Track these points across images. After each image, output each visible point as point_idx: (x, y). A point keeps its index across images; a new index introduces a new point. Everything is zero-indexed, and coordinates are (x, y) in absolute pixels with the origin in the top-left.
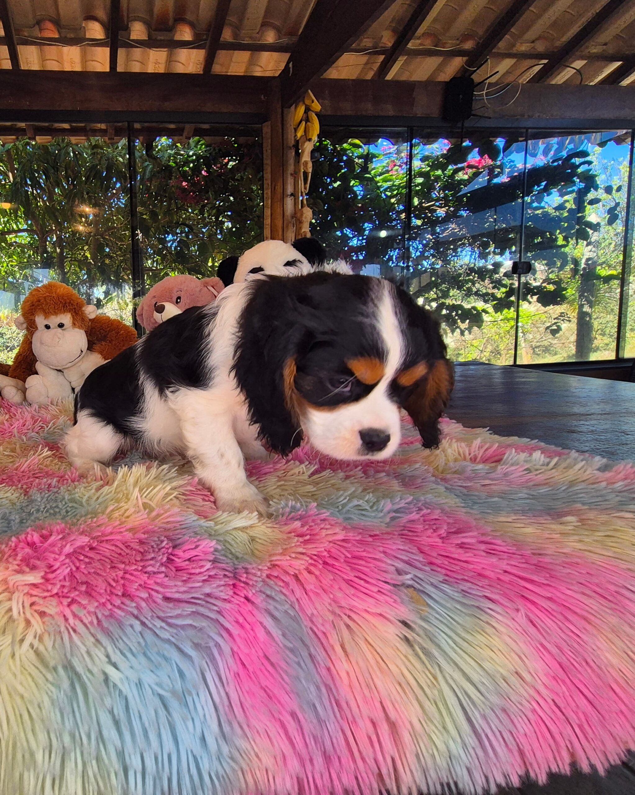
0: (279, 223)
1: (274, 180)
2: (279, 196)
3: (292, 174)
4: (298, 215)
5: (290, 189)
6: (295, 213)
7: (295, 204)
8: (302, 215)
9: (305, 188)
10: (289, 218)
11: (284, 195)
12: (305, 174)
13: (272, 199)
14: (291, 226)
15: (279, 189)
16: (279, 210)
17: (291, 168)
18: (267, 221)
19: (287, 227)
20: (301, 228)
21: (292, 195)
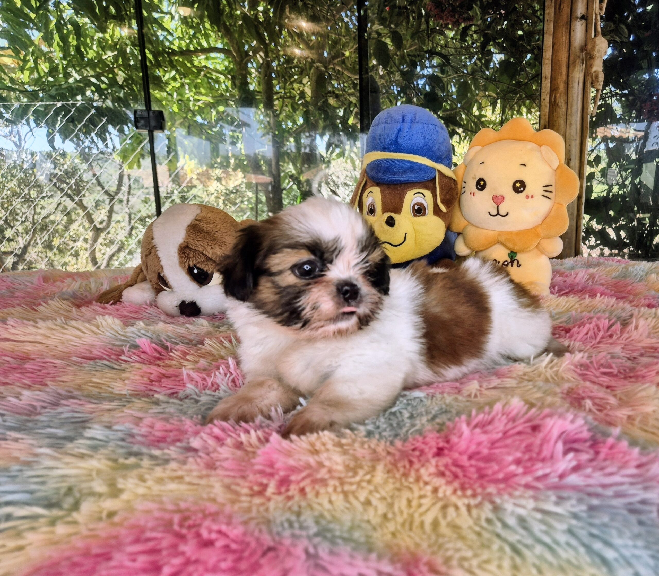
0: (563, 57)
2: (565, 18)
4: (590, 47)
6: (586, 45)
7: (586, 31)
8: (594, 46)
9: (601, 8)
10: (578, 50)
11: (571, 17)
13: (556, 23)
14: (578, 63)
15: (566, 8)
16: (564, 39)
18: (548, 54)
19: (574, 62)
20: (591, 66)
21: (583, 17)
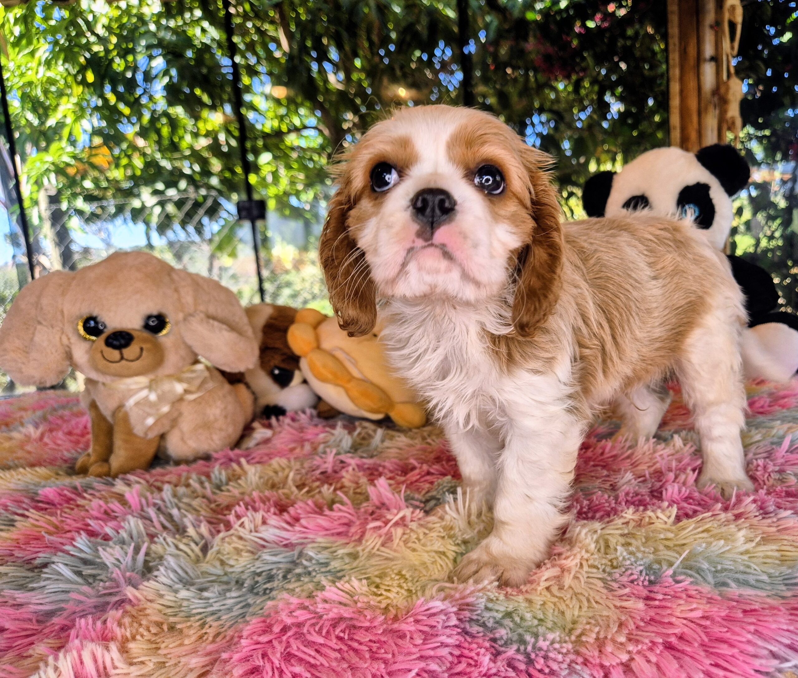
0: (693, 104)
1: (683, 37)
2: (692, 61)
3: (711, 27)
4: (722, 90)
5: (709, 50)
6: (718, 89)
7: (717, 73)
8: (728, 89)
9: (732, 48)
10: (709, 96)
11: (699, 60)
12: (732, 26)
13: (681, 67)
14: (711, 108)
15: (692, 51)
16: (692, 84)
17: (710, 17)
18: (675, 102)
19: (706, 108)
20: (726, 112)
21: (712, 59)
